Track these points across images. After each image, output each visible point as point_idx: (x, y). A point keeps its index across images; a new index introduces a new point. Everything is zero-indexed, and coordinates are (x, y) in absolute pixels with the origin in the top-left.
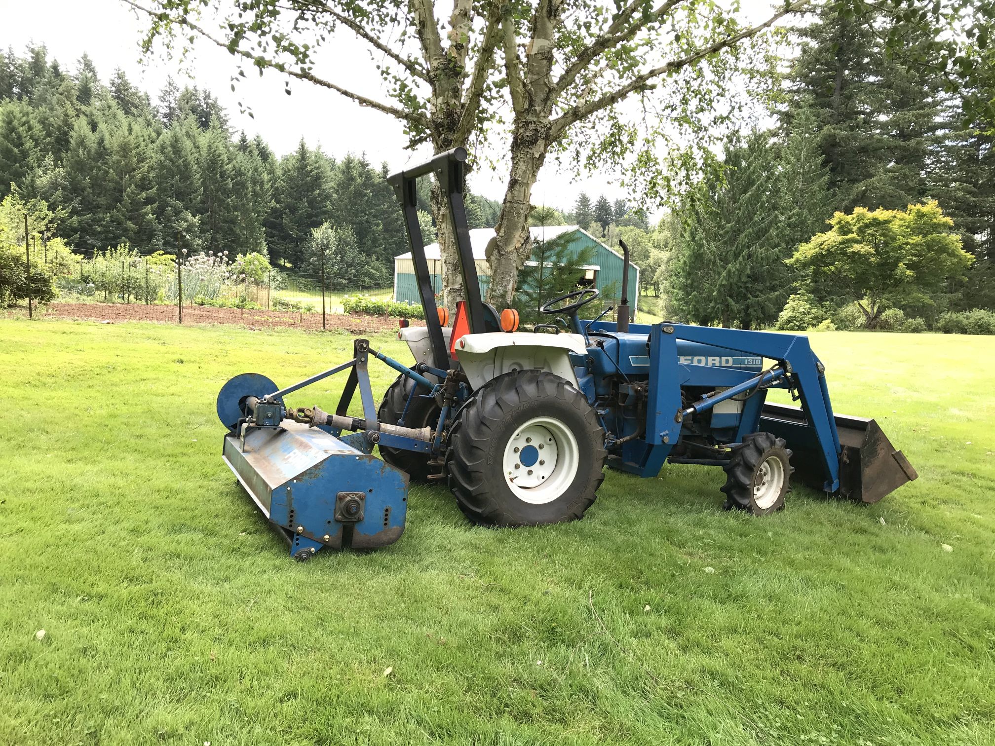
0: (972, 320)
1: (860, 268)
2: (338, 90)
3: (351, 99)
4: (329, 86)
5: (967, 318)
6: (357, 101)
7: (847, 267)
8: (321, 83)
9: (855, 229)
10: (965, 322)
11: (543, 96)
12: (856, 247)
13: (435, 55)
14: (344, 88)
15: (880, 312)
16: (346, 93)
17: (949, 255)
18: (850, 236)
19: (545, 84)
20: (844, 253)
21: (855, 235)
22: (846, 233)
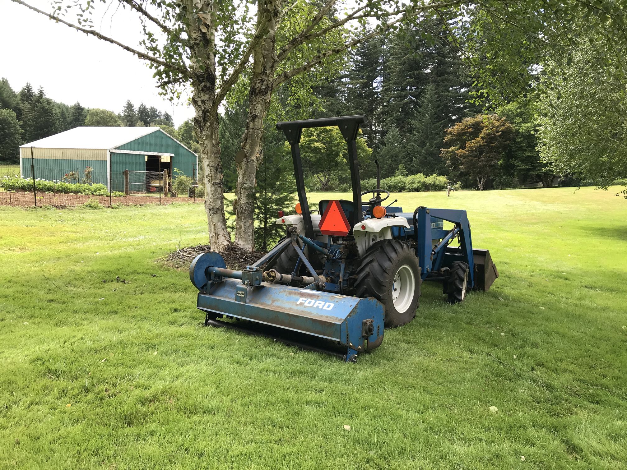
0: (370, 184)
1: (319, 156)
2: (120, 45)
3: (132, 53)
4: (112, 42)
5: (368, 183)
6: (137, 55)
7: (311, 155)
8: (106, 39)
9: (315, 134)
10: (367, 185)
11: (270, 64)
12: (316, 144)
13: (194, 30)
14: (126, 45)
15: (328, 181)
16: (128, 49)
17: (361, 150)
18: (312, 138)
19: (272, 57)
20: (309, 147)
21: (315, 137)
22: (310, 136)
